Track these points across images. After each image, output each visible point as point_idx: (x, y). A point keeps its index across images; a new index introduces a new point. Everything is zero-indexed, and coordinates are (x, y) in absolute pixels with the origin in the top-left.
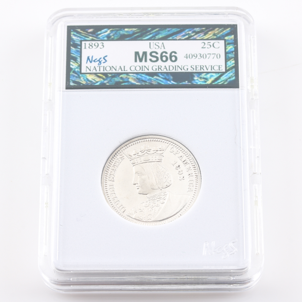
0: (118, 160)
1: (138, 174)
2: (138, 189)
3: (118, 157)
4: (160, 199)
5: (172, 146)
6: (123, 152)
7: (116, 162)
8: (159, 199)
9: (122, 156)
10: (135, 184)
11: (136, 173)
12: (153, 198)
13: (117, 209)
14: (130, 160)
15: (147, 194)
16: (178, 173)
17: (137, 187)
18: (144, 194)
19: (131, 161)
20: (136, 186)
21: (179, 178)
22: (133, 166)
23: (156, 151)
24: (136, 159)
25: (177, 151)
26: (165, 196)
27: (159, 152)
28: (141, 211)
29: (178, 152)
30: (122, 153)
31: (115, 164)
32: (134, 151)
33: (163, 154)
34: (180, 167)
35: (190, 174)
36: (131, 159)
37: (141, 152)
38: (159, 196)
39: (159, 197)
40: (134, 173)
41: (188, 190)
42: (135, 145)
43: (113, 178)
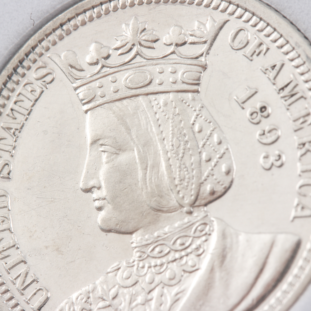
0: (29, 88)
2: (100, 209)
3: (32, 75)
4: (183, 253)
5: (240, 24)
6: (48, 54)
7: (21, 98)
8: (177, 255)
9: (43, 72)
10: (88, 190)
11: (94, 142)
12: (157, 249)
13: (17, 295)
14: (75, 85)
15: (131, 233)
16: (258, 137)
17: (97, 204)
18: (123, 230)
19: (78, 91)
21: (261, 160)
22: (86, 112)
23: (177, 45)
24: (97, 83)
25: (256, 42)
26: (204, 238)
27: (187, 51)
28: (107, 303)
29: (264, 48)
30: (45, 58)
31: (16, 107)
33: (203, 58)
34: (269, 110)
35: (304, 144)
37: (120, 51)
38: (179, 242)
39: (177, 246)
40: (89, 141)
41: (293, 214)
43: (7, 164)
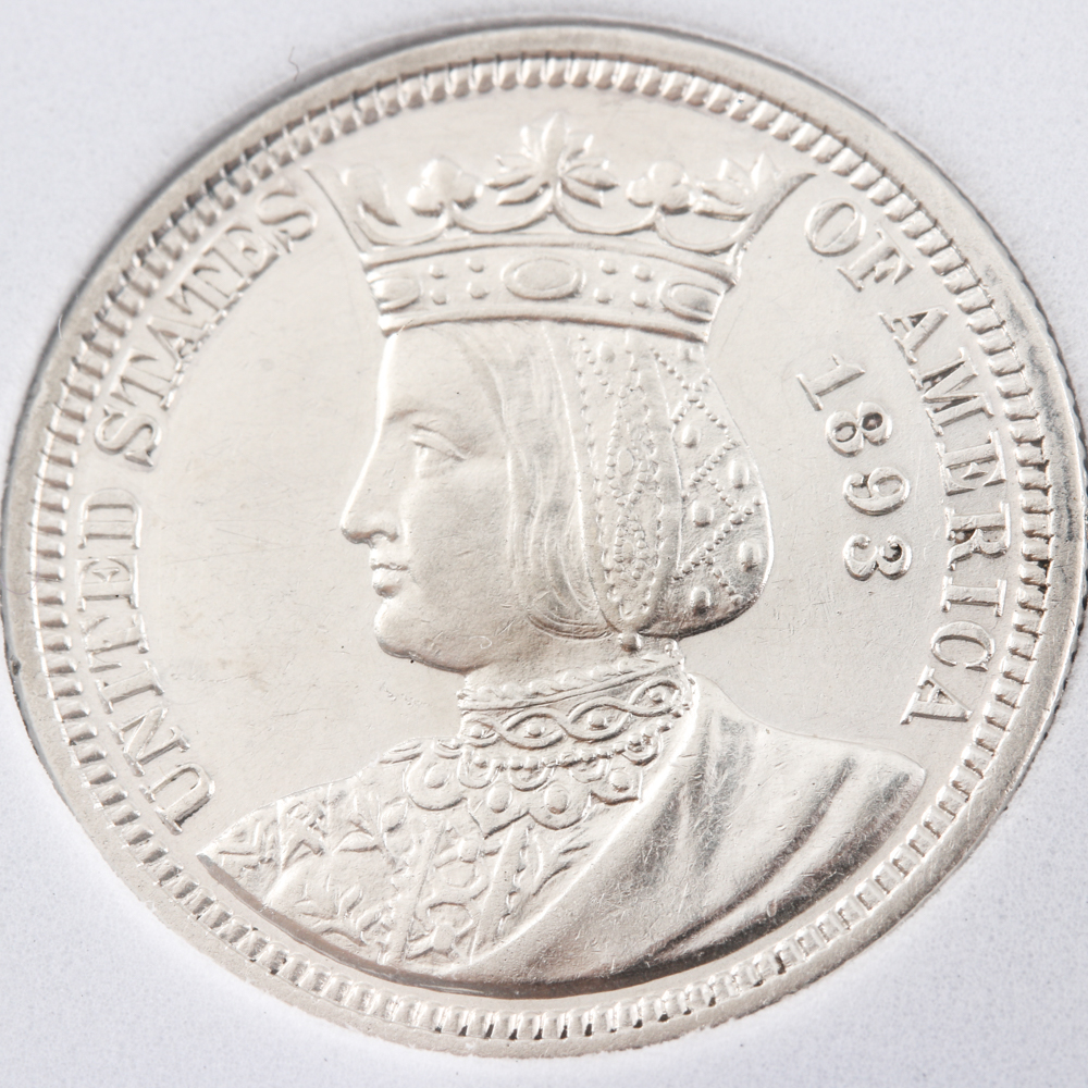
0: (240, 241)
1: (418, 437)
2: (385, 592)
3: (254, 208)
4: (598, 749)
5: (843, 190)
6: (307, 163)
7: (214, 261)
8: (581, 752)
9: (284, 206)
10: (362, 538)
11: (397, 416)
12: (528, 727)
13: (122, 771)
14: (366, 258)
15: (464, 671)
16: (846, 489)
17: (380, 577)
18: (442, 658)
19: (373, 275)
20: (377, 553)
21: (847, 551)
22: (388, 333)
23: (665, 210)
24: (431, 266)
25: (880, 245)
26: (659, 722)
27: (688, 230)
28: (371, 840)
29: (898, 264)
30: (296, 171)
31: (197, 283)
32: (430, 171)
33: (728, 258)
34: (887, 428)
35: (969, 533)
36: (380, 253)
37: (505, 195)
38: (590, 717)
39: (584, 729)
40: (383, 410)
41: (910, 707)
42: (451, 107)
43: (148, 426)
